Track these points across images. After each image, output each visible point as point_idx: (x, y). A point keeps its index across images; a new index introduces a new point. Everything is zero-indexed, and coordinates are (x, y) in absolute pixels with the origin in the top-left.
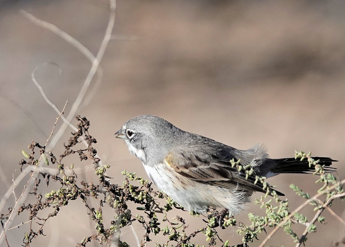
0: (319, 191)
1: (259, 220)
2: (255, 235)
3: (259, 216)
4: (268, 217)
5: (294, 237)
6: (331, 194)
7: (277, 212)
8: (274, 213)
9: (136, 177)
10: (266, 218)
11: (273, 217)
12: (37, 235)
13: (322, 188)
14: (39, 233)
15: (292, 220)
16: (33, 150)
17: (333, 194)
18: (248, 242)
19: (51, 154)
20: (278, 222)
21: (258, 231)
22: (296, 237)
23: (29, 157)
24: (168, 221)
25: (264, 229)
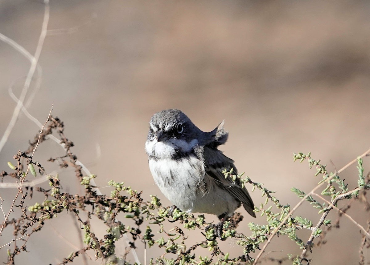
0: (322, 192)
1: (260, 229)
2: (256, 245)
3: (259, 225)
4: (270, 225)
5: (299, 243)
6: (336, 195)
7: (279, 219)
8: (276, 220)
9: (124, 188)
10: (268, 226)
11: (275, 225)
12: (19, 251)
13: (326, 189)
14: (22, 249)
15: (296, 226)
16: (19, 161)
17: (338, 194)
18: (249, 253)
19: (39, 165)
20: (281, 229)
21: (260, 241)
22: (302, 243)
23: (15, 168)
24: (165, 232)
25: (266, 238)
